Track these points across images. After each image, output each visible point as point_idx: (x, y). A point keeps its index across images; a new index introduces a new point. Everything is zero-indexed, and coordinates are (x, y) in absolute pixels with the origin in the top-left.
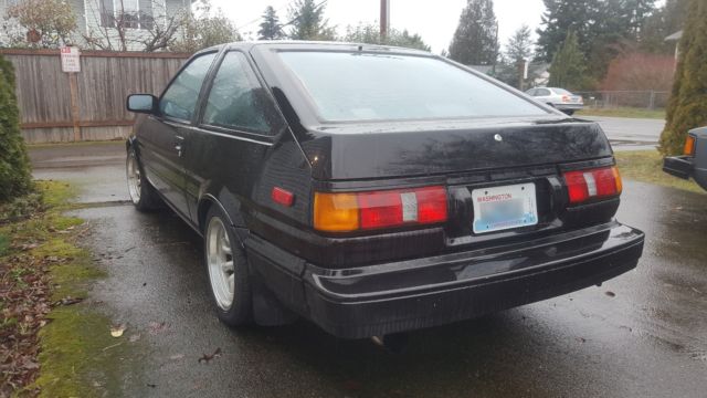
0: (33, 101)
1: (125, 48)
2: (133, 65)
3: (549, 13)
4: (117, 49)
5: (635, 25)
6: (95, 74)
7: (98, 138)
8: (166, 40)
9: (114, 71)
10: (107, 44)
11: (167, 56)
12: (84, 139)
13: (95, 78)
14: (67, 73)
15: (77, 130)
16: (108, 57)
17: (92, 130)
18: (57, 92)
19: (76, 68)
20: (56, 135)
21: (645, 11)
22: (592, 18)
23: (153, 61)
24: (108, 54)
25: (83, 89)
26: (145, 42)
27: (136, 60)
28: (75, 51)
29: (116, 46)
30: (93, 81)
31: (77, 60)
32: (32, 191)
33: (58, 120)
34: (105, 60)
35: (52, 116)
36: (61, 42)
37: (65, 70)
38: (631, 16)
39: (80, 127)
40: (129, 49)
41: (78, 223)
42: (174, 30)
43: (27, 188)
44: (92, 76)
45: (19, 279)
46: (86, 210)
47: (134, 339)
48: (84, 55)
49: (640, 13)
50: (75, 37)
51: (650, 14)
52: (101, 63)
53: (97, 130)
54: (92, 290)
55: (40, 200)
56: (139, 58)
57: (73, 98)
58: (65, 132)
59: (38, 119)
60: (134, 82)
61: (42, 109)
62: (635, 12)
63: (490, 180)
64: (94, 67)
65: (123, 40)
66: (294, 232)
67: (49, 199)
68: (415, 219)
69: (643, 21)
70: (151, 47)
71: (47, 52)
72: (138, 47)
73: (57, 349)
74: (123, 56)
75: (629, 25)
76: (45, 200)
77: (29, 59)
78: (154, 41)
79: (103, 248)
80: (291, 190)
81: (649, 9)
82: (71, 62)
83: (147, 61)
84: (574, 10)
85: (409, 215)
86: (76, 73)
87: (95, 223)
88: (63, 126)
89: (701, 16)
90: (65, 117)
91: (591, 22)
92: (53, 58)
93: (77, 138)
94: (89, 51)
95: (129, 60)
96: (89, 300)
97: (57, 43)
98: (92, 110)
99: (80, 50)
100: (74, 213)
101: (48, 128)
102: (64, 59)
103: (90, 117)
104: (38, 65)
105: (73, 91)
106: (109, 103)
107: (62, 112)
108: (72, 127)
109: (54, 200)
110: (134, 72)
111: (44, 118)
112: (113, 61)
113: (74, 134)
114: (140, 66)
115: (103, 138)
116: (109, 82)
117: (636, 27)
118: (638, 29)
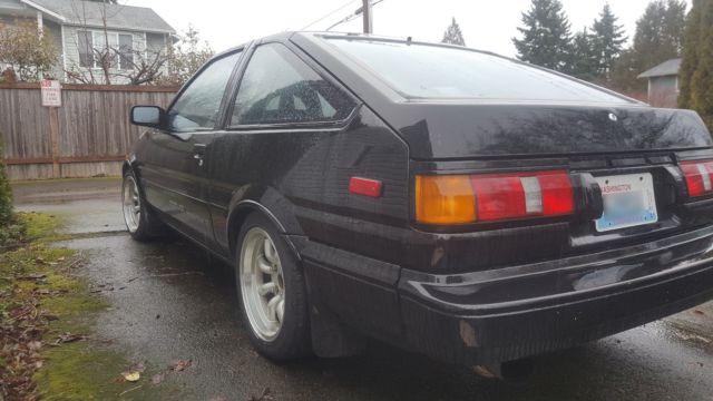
0: (10, 135)
1: (109, 83)
2: (117, 98)
3: (521, 55)
4: (100, 83)
5: (604, 66)
6: (77, 108)
7: (80, 175)
8: (152, 74)
9: (97, 106)
10: (90, 79)
11: (154, 90)
12: (63, 175)
13: (77, 112)
14: (48, 107)
15: (56, 166)
16: (92, 91)
17: (72, 166)
18: (35, 127)
19: (57, 102)
20: (33, 172)
21: (613, 53)
22: (563, 61)
23: (138, 95)
24: (91, 88)
25: (64, 123)
26: (129, 76)
27: (121, 94)
28: (56, 85)
29: (99, 79)
30: (74, 115)
31: (58, 94)
32: (13, 222)
33: (36, 155)
34: (88, 93)
35: (30, 152)
36: (41, 76)
37: (45, 104)
38: (600, 57)
39: (61, 164)
40: (112, 83)
41: (69, 254)
42: (160, 64)
43: (8, 219)
44: (73, 109)
45: (5, 314)
46: (75, 241)
47: (157, 379)
48: (66, 89)
49: (608, 54)
50: (55, 71)
51: (618, 55)
52: (83, 97)
53: (78, 166)
54: (94, 324)
55: (23, 231)
56: (123, 92)
57: (53, 133)
58: (43, 168)
59: (14, 153)
60: (117, 117)
61: (19, 145)
62: (603, 54)
63: (611, 166)
64: (76, 101)
65: (107, 75)
66: (382, 230)
67: (33, 230)
68: (539, 210)
69: (612, 62)
70: (136, 82)
71: (26, 86)
72: (123, 81)
73: (61, 395)
74: (106, 90)
75: (598, 65)
76: (29, 231)
77: (7, 92)
78: (139, 75)
79: (101, 279)
80: (377, 177)
81: (616, 51)
82: (51, 95)
83: (132, 95)
84: (545, 52)
85: (533, 205)
86: (56, 108)
87: (88, 253)
88: (40, 163)
89: (704, 39)
90: (44, 151)
91: (561, 63)
92: (32, 92)
93: (56, 175)
94: (70, 85)
95: (113, 94)
96: (94, 336)
97: (36, 78)
98: (73, 146)
99: (62, 84)
100: (62, 245)
101: (24, 165)
102: (44, 93)
103: (71, 153)
104: (16, 97)
105: (53, 125)
106: (92, 139)
107: (41, 149)
108: (51, 163)
109: (38, 231)
110: (118, 106)
111: (20, 153)
112: (96, 94)
113: (52, 171)
114: (124, 101)
115: (83, 175)
116: (91, 117)
117: (606, 67)
118: (608, 70)
